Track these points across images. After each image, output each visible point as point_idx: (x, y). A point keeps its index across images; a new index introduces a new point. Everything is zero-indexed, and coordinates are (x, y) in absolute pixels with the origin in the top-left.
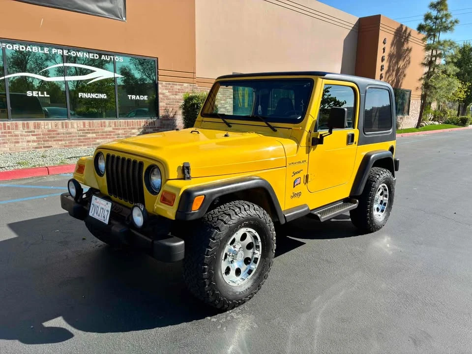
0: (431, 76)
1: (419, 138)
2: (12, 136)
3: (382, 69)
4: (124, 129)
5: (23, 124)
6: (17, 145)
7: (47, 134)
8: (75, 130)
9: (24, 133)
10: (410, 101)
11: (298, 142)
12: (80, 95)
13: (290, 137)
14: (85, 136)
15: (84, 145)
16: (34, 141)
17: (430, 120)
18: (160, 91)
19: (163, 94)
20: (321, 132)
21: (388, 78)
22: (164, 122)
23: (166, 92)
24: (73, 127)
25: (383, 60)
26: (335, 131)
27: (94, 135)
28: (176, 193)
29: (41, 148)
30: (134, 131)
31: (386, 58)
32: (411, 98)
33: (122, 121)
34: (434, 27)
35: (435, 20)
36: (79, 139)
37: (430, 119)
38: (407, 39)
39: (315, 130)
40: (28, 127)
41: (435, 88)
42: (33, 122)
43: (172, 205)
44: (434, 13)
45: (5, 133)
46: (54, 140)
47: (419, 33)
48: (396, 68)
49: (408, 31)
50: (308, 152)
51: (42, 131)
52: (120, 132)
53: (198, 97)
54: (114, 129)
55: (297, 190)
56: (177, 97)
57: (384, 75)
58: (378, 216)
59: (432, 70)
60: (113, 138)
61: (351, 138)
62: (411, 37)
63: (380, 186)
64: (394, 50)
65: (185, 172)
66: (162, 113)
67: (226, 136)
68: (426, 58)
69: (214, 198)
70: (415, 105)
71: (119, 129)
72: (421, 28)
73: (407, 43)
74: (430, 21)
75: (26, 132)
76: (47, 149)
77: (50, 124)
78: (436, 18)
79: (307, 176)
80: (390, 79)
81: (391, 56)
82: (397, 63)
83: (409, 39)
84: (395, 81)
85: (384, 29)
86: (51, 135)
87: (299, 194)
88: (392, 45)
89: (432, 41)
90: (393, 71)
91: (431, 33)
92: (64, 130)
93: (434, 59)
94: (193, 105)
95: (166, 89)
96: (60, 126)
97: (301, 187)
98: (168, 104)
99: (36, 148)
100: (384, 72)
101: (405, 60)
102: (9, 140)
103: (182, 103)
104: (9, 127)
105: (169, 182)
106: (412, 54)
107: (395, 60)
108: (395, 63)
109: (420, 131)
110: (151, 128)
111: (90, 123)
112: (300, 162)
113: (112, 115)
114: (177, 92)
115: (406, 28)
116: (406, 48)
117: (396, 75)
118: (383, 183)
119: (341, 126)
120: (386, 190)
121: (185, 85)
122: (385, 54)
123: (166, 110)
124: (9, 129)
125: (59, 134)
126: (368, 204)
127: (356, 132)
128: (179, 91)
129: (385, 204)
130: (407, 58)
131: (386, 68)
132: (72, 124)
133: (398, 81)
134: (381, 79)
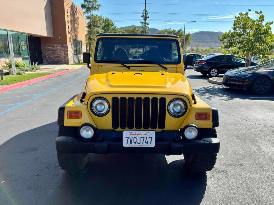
3: (68, 27)
10: (82, 47)
13: (177, 72)
21: (72, 33)
31: (69, 22)
32: (82, 45)
34: (89, 7)
38: (76, 12)
43: (209, 120)
47: (82, 9)
48: (74, 28)
49: (76, 7)
57: (70, 32)
62: (78, 11)
64: (72, 17)
70: (84, 49)
72: (83, 6)
73: (76, 14)
81: (71, 21)
82: (74, 25)
85: (69, 5)
88: (71, 14)
89: (89, 15)
90: (73, 30)
100: (70, 29)
106: (79, 21)
107: (73, 23)
115: (75, 5)
116: (76, 17)
117: (75, 32)
122: (68, 19)
130: (78, 23)
133: (76, 36)
134: (69, 34)
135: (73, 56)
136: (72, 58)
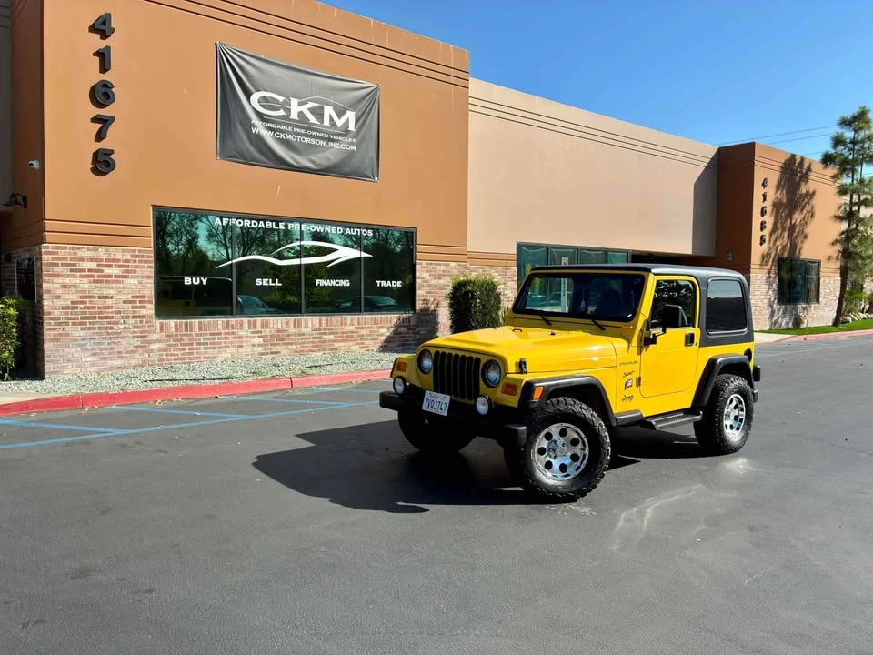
0: (853, 237)
1: (835, 343)
2: (235, 338)
3: (763, 226)
4: (370, 328)
5: (249, 322)
6: (240, 350)
7: (276, 336)
8: (310, 330)
9: (250, 335)
10: (819, 279)
11: (629, 342)
12: (318, 282)
13: (621, 336)
14: (320, 338)
15: (319, 350)
16: (260, 345)
17: (862, 312)
18: (418, 274)
19: (423, 278)
20: (654, 331)
21: (775, 241)
22: (422, 318)
23: (426, 276)
24: (306, 326)
25: (763, 212)
26: (668, 330)
27: (332, 337)
28: (519, 384)
29: (267, 354)
30: (382, 331)
31: (769, 210)
32: (821, 274)
33: (368, 316)
34: (851, 157)
35: (851, 146)
36: (313, 342)
37: (864, 309)
38: (805, 177)
39: (648, 330)
40: (254, 326)
41: (862, 258)
42: (260, 319)
43: (514, 395)
44: (849, 134)
45: (228, 333)
46: (284, 344)
47: (826, 166)
48: (788, 224)
49: (806, 165)
50: (640, 352)
51: (270, 332)
52: (364, 332)
53: (474, 282)
54: (356, 328)
55: (629, 392)
56: (441, 282)
57: (767, 238)
58: (733, 436)
59: (854, 226)
60: (355, 340)
61: (690, 339)
62: (812, 173)
63: (732, 396)
64: (782, 196)
65: (521, 366)
66: (419, 305)
67: (553, 334)
68: (840, 207)
69: (551, 390)
70: (830, 285)
71: (362, 328)
72: (827, 159)
73: (806, 182)
74: (842, 148)
75: (252, 333)
76: (274, 356)
77: (280, 322)
78: (854, 142)
79: (639, 379)
80: (778, 243)
81: (777, 206)
82: (790, 215)
83: (811, 177)
84: (789, 246)
85: (761, 164)
86: (281, 337)
87: (631, 398)
88: (778, 187)
89: (850, 180)
90: (784, 230)
91: (847, 166)
92: (296, 330)
93: (855, 208)
94: (466, 293)
95: (427, 272)
96: (292, 325)
97: (633, 390)
98: (429, 293)
99: (262, 354)
100: (766, 232)
101: (805, 212)
102: (231, 342)
103: (449, 290)
104: (232, 325)
105: (508, 375)
106: (816, 201)
107: (786, 211)
108: (785, 216)
109: (841, 330)
110: (405, 326)
111: (327, 320)
112: (631, 363)
113: (355, 308)
114: (440, 275)
115: (802, 159)
116: (804, 191)
117: (790, 236)
118: (735, 393)
119: (676, 325)
120: (741, 402)
121: (453, 264)
122: (766, 204)
123: (426, 301)
124: (233, 328)
125: (289, 335)
126: (716, 417)
127: (696, 331)
128: (445, 273)
129: (741, 420)
130: (808, 208)
131: (769, 226)
132: (306, 321)
133: (794, 247)
134: (761, 244)
135: (771, 306)
136: (767, 313)
